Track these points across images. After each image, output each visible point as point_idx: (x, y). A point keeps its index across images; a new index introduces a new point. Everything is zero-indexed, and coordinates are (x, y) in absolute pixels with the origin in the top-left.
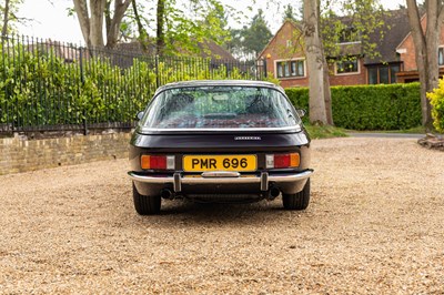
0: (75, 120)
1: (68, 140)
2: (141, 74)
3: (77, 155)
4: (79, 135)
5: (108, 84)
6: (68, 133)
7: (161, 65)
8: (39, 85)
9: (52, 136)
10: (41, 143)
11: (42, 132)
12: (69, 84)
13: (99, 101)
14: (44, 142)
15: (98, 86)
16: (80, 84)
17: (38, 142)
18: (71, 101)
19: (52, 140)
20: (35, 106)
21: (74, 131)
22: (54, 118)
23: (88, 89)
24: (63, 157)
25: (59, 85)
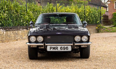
0: (23, 24)
1: (20, 31)
2: (49, 8)
3: (24, 37)
4: (25, 30)
5: (36, 12)
6: (21, 29)
7: (58, 5)
8: (10, 12)
9: (15, 30)
10: (10, 33)
11: (11, 29)
12: (22, 12)
13: (33, 18)
14: (11, 32)
15: (32, 12)
16: (26, 12)
17: (9, 32)
18: (22, 18)
19: (14, 32)
20: (8, 20)
21: (23, 28)
22: (16, 24)
23: (28, 14)
24: (18, 38)
25: (17, 12)
